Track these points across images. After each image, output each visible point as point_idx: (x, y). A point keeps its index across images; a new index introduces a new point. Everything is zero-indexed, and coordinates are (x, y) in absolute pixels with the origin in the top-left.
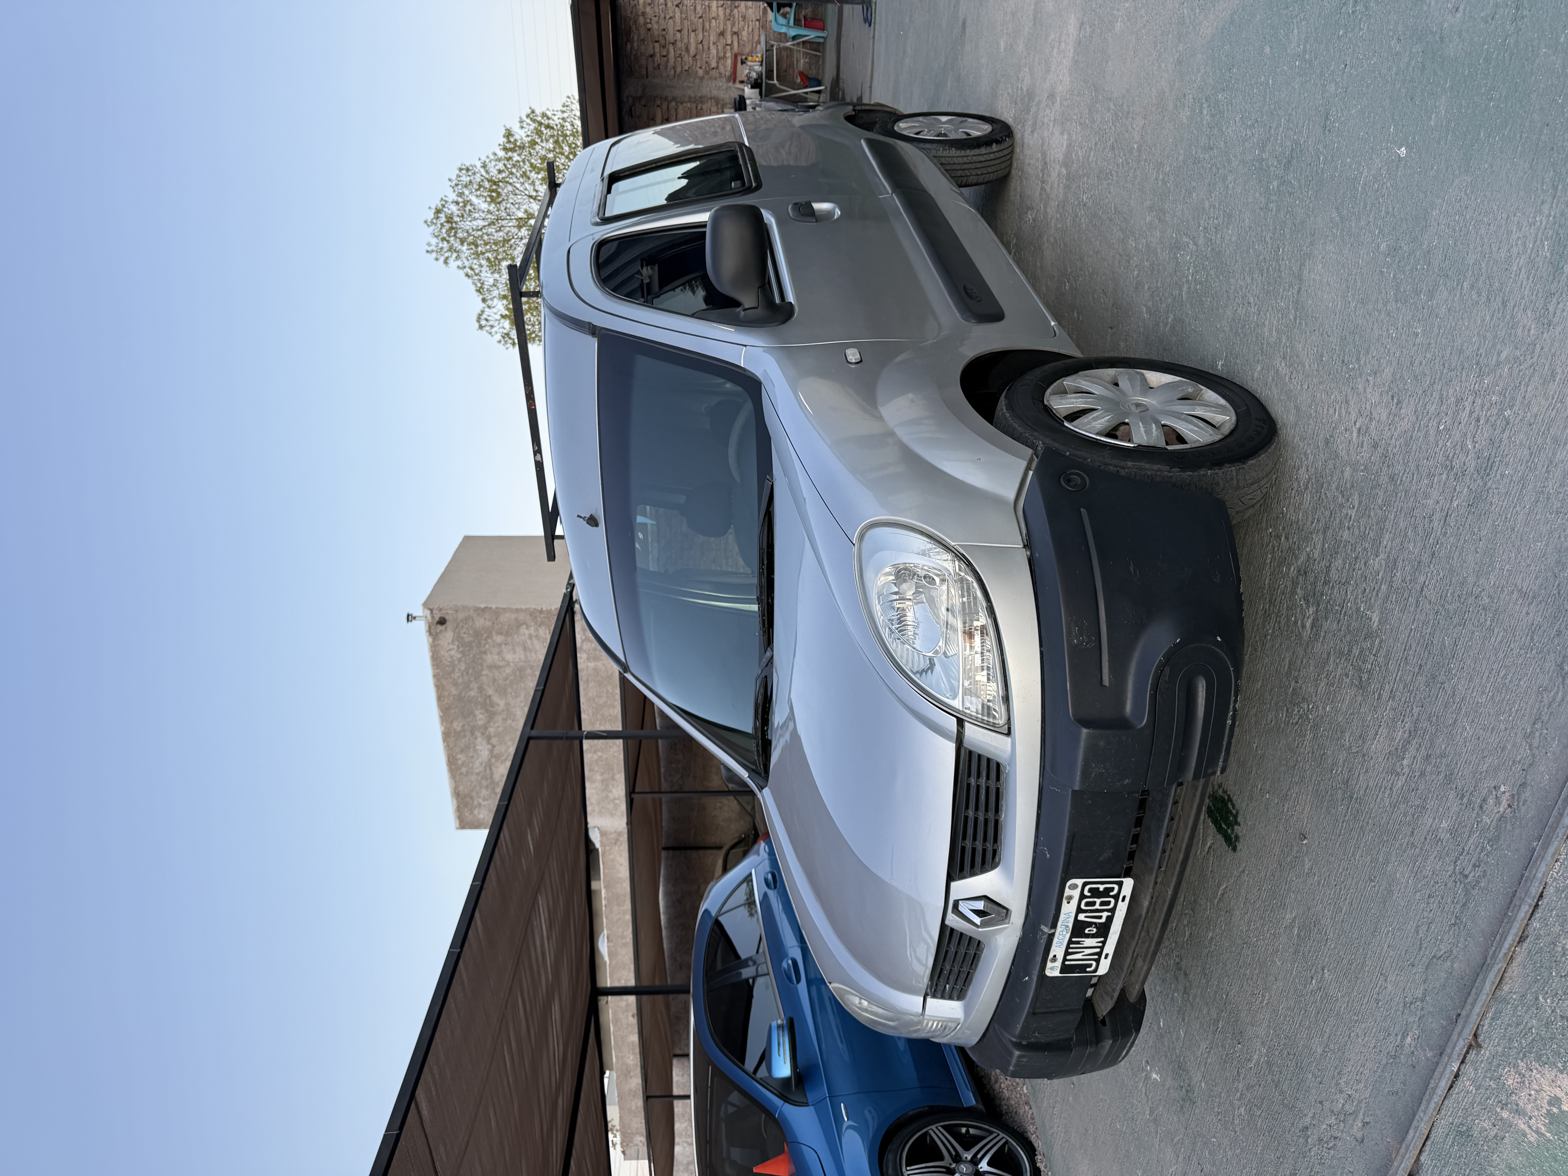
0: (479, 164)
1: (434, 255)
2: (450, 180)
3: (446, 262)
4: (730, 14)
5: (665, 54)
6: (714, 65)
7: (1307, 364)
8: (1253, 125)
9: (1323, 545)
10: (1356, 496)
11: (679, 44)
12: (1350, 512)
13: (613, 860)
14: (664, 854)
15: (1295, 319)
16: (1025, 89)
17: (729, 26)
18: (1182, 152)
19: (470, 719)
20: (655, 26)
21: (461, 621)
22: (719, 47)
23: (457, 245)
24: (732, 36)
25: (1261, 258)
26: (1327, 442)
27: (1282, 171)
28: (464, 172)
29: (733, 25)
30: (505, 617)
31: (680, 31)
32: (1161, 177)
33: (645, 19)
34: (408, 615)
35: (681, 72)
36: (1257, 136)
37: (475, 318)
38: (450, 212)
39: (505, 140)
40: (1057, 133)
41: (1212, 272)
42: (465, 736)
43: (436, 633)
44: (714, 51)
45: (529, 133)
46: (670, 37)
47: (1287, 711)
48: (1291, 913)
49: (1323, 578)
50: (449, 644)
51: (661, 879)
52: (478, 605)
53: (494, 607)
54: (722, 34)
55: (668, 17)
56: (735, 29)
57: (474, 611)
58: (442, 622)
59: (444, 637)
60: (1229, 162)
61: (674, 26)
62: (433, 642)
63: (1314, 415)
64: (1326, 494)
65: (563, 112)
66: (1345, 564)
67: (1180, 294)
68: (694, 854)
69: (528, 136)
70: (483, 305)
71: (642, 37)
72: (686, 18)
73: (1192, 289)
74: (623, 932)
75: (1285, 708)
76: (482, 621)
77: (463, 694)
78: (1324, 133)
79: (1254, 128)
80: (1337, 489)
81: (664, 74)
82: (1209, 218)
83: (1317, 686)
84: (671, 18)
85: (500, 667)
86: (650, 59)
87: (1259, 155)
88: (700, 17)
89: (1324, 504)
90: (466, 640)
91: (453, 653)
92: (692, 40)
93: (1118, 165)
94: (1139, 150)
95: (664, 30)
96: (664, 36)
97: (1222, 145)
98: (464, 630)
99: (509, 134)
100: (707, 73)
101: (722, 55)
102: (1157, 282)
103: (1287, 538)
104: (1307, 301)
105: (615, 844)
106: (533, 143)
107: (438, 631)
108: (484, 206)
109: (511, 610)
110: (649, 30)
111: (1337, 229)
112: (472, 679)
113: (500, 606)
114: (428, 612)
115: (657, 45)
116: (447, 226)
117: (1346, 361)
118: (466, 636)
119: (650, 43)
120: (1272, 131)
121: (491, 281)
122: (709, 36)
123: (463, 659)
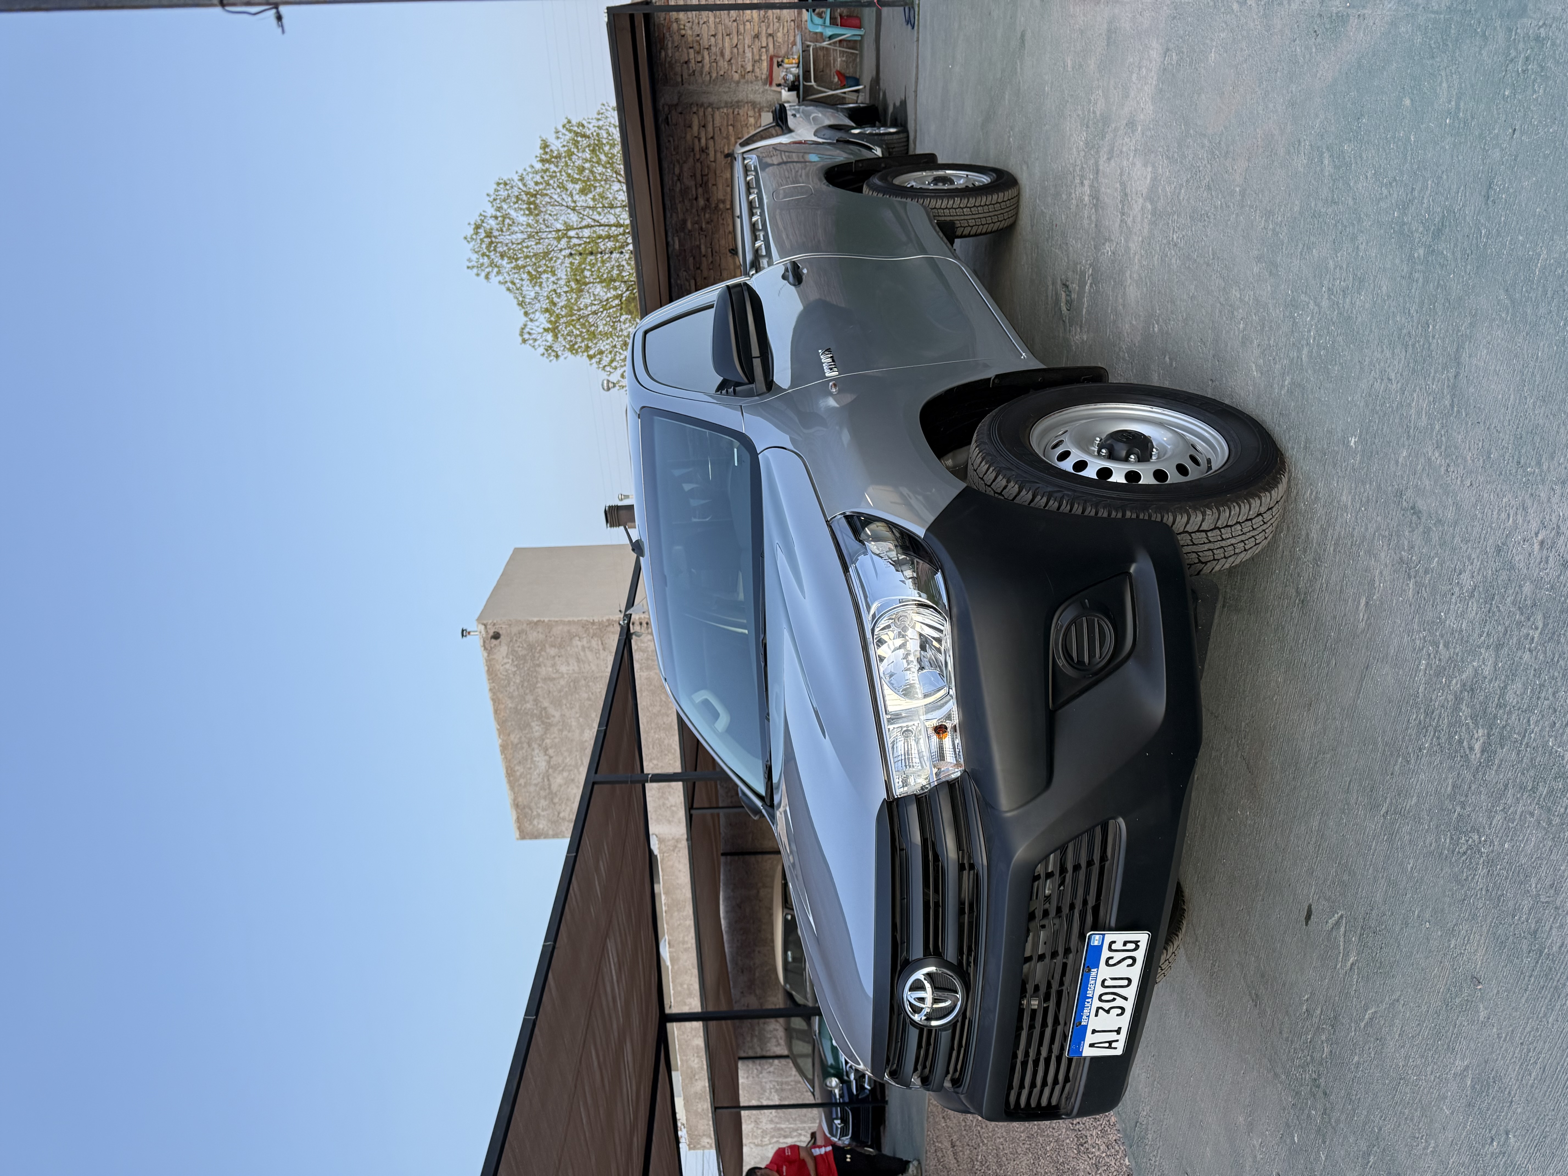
0: (516, 178)
1: (475, 270)
2: (488, 195)
3: (487, 277)
4: (764, 17)
5: (699, 60)
6: (749, 68)
7: (1469, 458)
8: (1391, 184)
9: (1496, 664)
10: (1540, 617)
11: (713, 49)
12: (1531, 632)
13: (672, 867)
14: (723, 859)
15: (1452, 406)
16: (1098, 113)
17: (764, 28)
18: (1297, 202)
19: (526, 731)
20: (689, 32)
21: (515, 634)
22: (755, 50)
23: (497, 260)
24: (767, 38)
25: (1404, 331)
26: (1499, 550)
27: (1430, 239)
28: (502, 186)
29: (768, 27)
30: (557, 630)
31: (714, 36)
32: (1271, 226)
33: (679, 25)
34: (463, 631)
35: (717, 78)
36: (1395, 196)
37: (518, 332)
38: (489, 227)
39: (542, 151)
40: (1139, 164)
41: (1340, 339)
42: (522, 748)
43: (491, 647)
44: (749, 55)
45: (565, 143)
46: (705, 43)
47: (1452, 839)
48: (1462, 1060)
49: (1496, 700)
50: (503, 658)
51: (721, 885)
52: (530, 619)
53: (546, 620)
54: (757, 36)
55: (701, 22)
56: (770, 31)
57: (527, 624)
58: (496, 636)
59: (499, 651)
60: (1360, 220)
61: (708, 30)
62: (488, 656)
63: (1479, 516)
64: (1497, 607)
65: (598, 120)
66: (1526, 689)
67: (1299, 357)
68: (752, 859)
69: (564, 146)
70: (525, 319)
71: (676, 44)
72: (720, 22)
73: (1314, 354)
74: (684, 937)
75: (1449, 834)
76: (535, 634)
77: (519, 707)
78: (1486, 204)
79: (1391, 186)
80: (1514, 603)
81: (700, 81)
82: (1334, 279)
83: (1491, 818)
84: (704, 23)
85: (554, 679)
86: (685, 66)
87: (1399, 217)
88: (734, 21)
89: (1496, 618)
90: (520, 654)
91: (507, 666)
92: (727, 45)
93: (1216, 207)
94: (1243, 193)
95: (698, 35)
96: (698, 42)
97: (1351, 202)
98: (518, 644)
99: (545, 146)
100: (743, 76)
101: (757, 58)
102: (1269, 340)
103: (1446, 645)
104: (1468, 388)
105: (673, 850)
106: (570, 154)
107: (492, 645)
108: (523, 219)
109: (563, 623)
110: (683, 36)
111: (1507, 313)
112: (528, 691)
113: (553, 619)
114: (482, 628)
115: (691, 51)
116: (487, 240)
117: (1522, 462)
118: (520, 649)
119: (685, 50)
120: (1416, 193)
121: (533, 294)
122: (744, 39)
123: (518, 672)
